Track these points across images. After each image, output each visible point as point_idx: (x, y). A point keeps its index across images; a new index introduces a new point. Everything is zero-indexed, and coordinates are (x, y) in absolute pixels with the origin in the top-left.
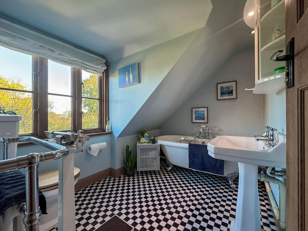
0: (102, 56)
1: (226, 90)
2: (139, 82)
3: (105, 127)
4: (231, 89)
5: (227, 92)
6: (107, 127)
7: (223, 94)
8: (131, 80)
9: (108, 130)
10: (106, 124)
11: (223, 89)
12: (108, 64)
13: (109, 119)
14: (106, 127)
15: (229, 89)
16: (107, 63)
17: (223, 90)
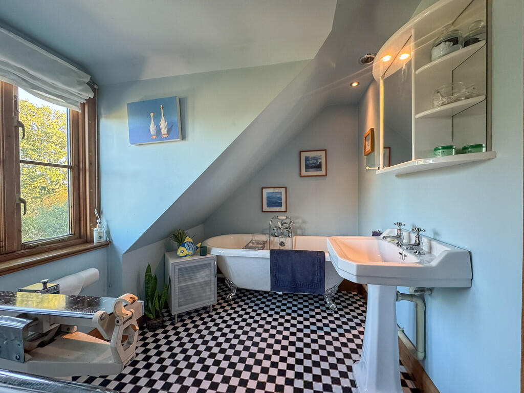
0: (81, 66)
1: (313, 163)
2: (183, 137)
3: (92, 231)
4: (319, 161)
5: (314, 165)
6: (97, 233)
7: (308, 167)
8: (164, 130)
9: (101, 237)
10: (94, 224)
11: (309, 160)
12: (96, 87)
13: (100, 212)
14: (94, 233)
15: (317, 162)
16: (94, 83)
17: (308, 162)
